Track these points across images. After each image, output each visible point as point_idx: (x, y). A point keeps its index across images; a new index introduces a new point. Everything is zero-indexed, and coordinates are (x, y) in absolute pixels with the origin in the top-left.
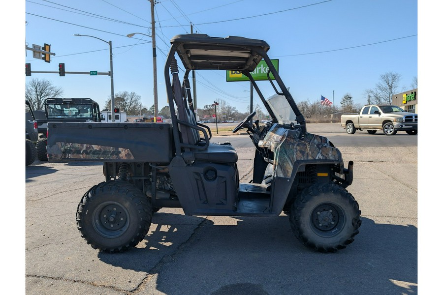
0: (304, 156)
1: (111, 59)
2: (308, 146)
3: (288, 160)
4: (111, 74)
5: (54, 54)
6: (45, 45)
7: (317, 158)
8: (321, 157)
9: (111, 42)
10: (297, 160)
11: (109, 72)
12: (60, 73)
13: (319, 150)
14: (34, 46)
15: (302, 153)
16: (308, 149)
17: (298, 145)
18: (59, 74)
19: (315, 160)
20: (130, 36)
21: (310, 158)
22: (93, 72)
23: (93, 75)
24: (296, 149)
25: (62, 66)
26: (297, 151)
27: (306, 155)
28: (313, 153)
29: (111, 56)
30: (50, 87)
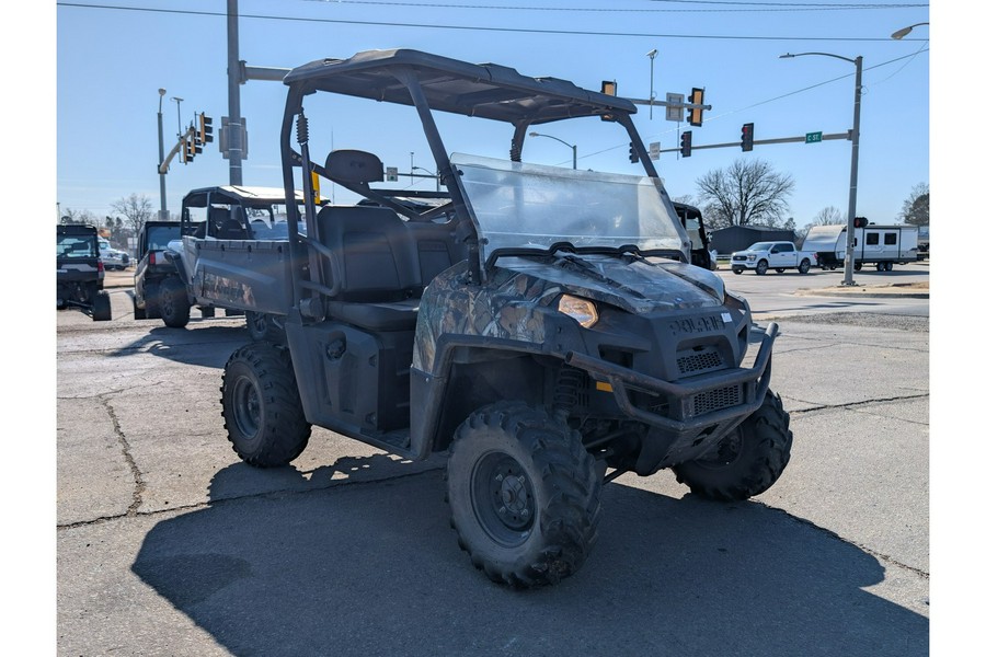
0: (457, 324)
1: (858, 99)
2: (471, 301)
3: (430, 332)
4: (853, 135)
5: (709, 108)
6: (694, 90)
7: (485, 333)
8: (495, 332)
9: (860, 58)
10: (444, 334)
11: (850, 131)
12: (742, 145)
13: (496, 313)
14: (670, 96)
15: (458, 316)
16: (472, 307)
17: (452, 297)
18: (740, 148)
19: (480, 338)
20: (901, 34)
21: (470, 331)
22: (812, 134)
23: (812, 141)
24: (448, 305)
25: (748, 130)
26: (448, 312)
27: (462, 321)
28: (479, 318)
29: (858, 92)
30: (767, 175)
